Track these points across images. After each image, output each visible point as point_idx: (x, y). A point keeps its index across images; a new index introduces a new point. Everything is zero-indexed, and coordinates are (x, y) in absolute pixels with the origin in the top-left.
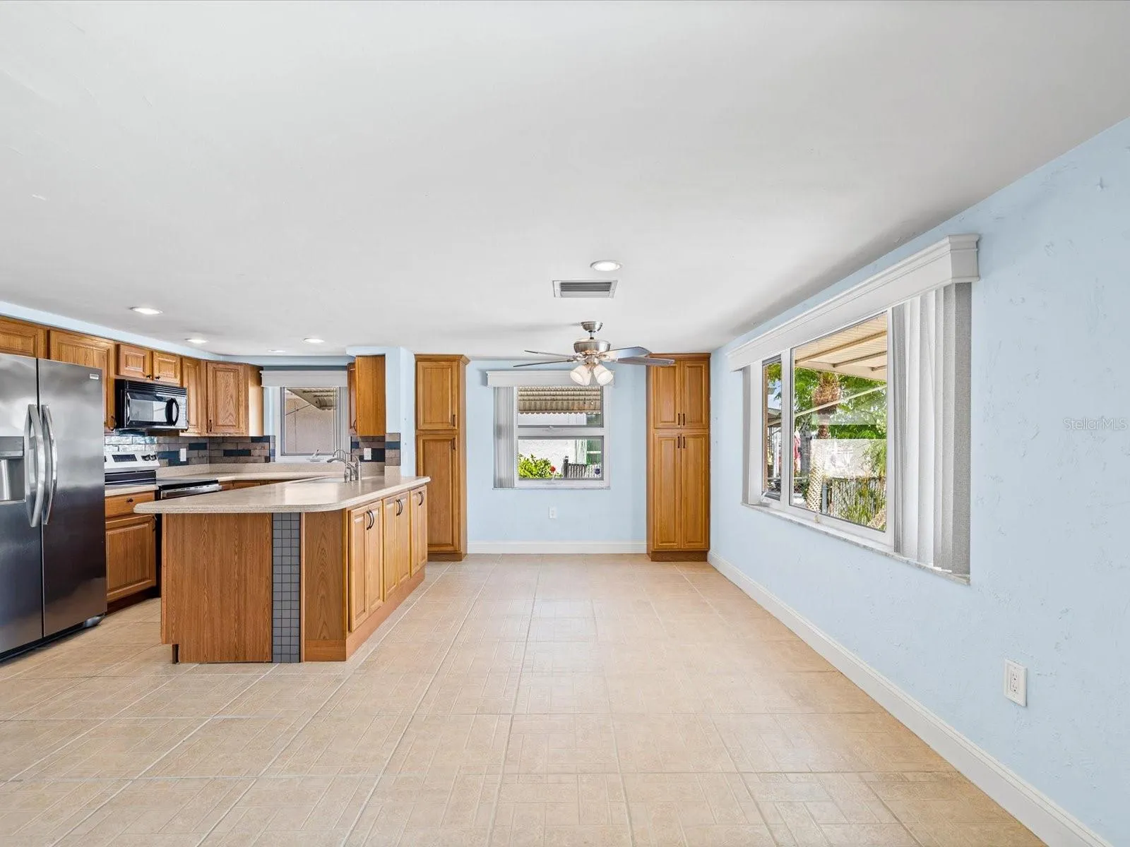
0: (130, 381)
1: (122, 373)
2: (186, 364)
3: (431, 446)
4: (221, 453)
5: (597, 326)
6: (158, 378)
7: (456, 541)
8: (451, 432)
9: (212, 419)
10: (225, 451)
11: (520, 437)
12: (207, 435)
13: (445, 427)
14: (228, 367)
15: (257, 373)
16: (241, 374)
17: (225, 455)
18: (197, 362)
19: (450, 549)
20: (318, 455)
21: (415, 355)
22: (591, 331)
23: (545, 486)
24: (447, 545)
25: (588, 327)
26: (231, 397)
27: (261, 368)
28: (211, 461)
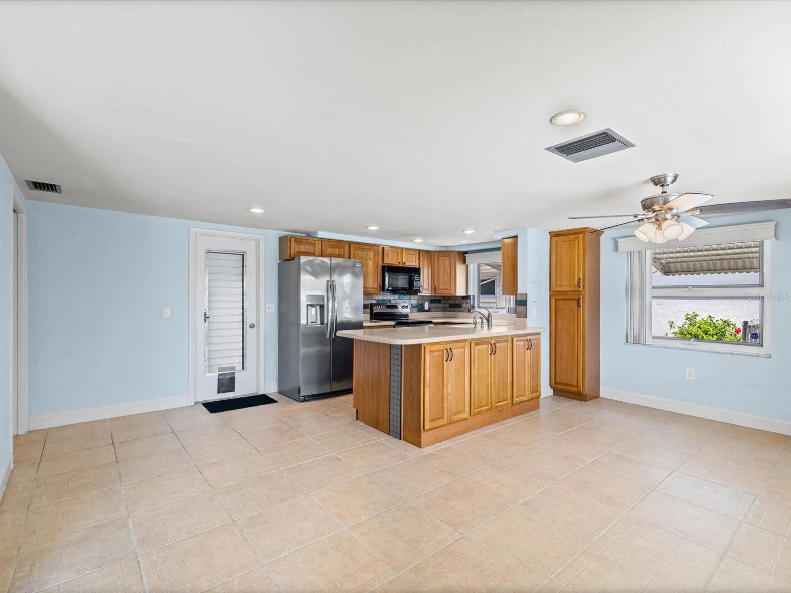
0: (388, 266)
1: (385, 262)
2: (422, 254)
3: (561, 304)
4: (448, 305)
5: (669, 179)
6: (404, 263)
7: (581, 384)
8: (577, 293)
9: (436, 285)
10: (450, 304)
11: (654, 297)
12: (434, 295)
13: (572, 289)
14: (445, 254)
15: (462, 256)
16: (452, 256)
17: (450, 307)
18: (428, 252)
19: (575, 389)
20: (497, 308)
21: (549, 233)
22: (663, 186)
23: (683, 346)
24: (573, 386)
25: (658, 181)
26: (447, 272)
27: (466, 253)
28: (444, 310)
